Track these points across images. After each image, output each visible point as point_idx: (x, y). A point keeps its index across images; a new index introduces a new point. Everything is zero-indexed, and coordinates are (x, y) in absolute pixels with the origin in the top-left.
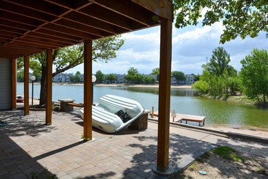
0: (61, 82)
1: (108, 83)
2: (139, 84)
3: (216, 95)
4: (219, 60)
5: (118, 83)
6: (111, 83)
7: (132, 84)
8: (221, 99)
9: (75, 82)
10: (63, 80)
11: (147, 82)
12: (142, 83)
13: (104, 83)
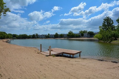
0: (42, 38)
1: (60, 38)
2: (73, 38)
3: (106, 41)
4: (108, 23)
5: (64, 38)
6: (62, 38)
7: (70, 38)
8: (108, 42)
9: (48, 38)
10: (43, 37)
11: (77, 37)
12: (75, 37)
13: (59, 38)
